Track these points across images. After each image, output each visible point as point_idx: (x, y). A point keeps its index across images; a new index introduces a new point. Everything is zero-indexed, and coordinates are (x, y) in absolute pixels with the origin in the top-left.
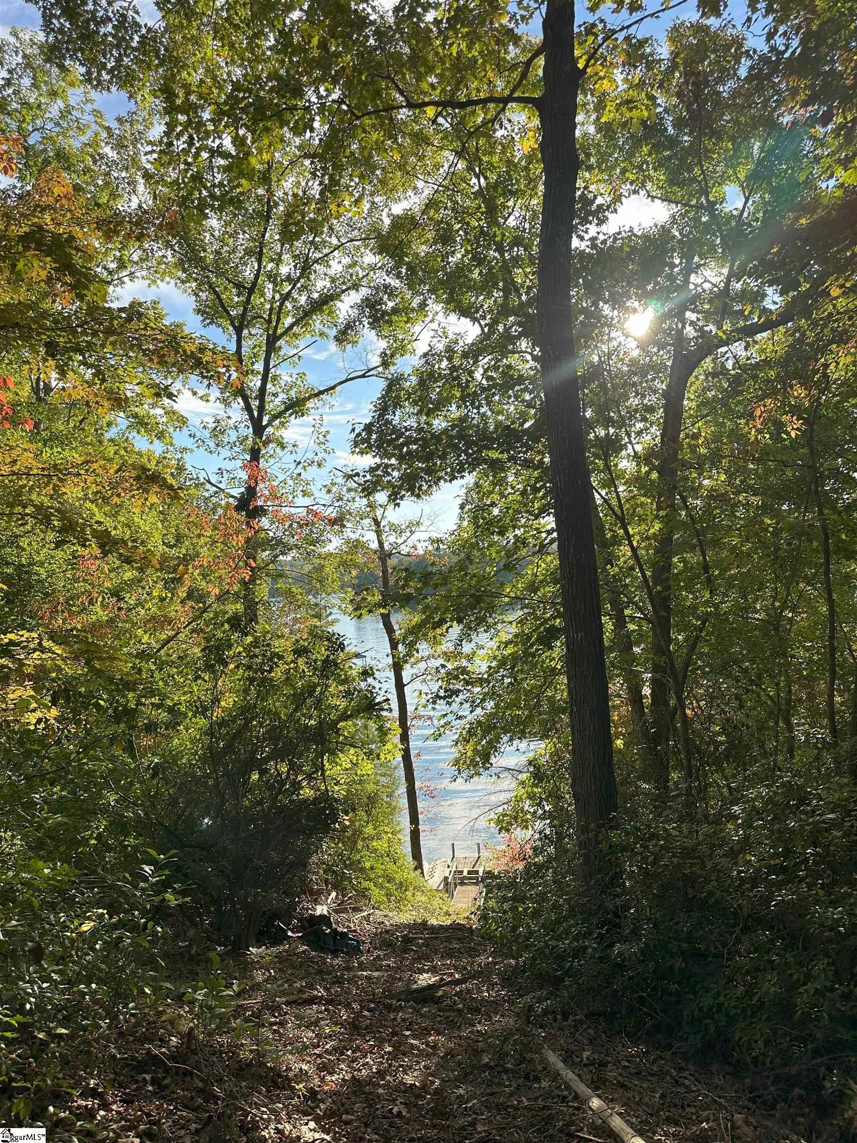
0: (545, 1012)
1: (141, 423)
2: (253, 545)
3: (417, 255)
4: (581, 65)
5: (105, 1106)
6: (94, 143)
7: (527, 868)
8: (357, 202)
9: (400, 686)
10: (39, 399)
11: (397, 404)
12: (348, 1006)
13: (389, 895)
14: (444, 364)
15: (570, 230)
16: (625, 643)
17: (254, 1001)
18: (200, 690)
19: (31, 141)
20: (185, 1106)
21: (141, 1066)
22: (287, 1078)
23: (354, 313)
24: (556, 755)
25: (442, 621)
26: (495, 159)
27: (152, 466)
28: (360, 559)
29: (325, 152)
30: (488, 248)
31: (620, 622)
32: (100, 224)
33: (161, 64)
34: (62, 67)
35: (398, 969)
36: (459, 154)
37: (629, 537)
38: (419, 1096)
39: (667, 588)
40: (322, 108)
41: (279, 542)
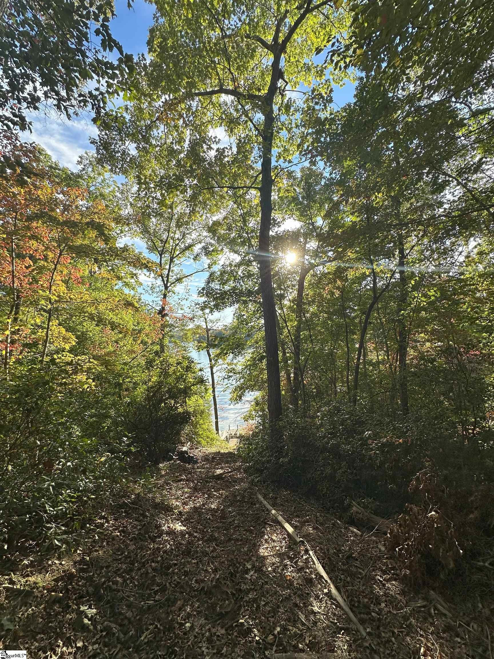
0: (258, 481)
1: (127, 284)
2: (163, 326)
3: (220, 234)
4: (273, 178)
5: (108, 522)
6: (113, 192)
7: (253, 434)
8: (201, 216)
9: (212, 374)
10: (91, 275)
11: (213, 281)
12: (193, 482)
13: (207, 442)
14: (229, 268)
15: (269, 229)
16: (285, 360)
17: (161, 482)
18: (144, 376)
19: (91, 189)
20: (136, 520)
21: (121, 506)
22: (172, 508)
23: (200, 251)
24: (263, 397)
25: (226, 353)
26: (246, 205)
27: (130, 299)
28: (200, 331)
29: (191, 200)
30: (243, 233)
31: (284, 353)
32: (115, 219)
33: (137, 167)
34: (103, 166)
35: (210, 468)
36: (235, 203)
37: (287, 326)
38: (217, 512)
39: (299, 343)
40: (190, 186)
41: (172, 325)
